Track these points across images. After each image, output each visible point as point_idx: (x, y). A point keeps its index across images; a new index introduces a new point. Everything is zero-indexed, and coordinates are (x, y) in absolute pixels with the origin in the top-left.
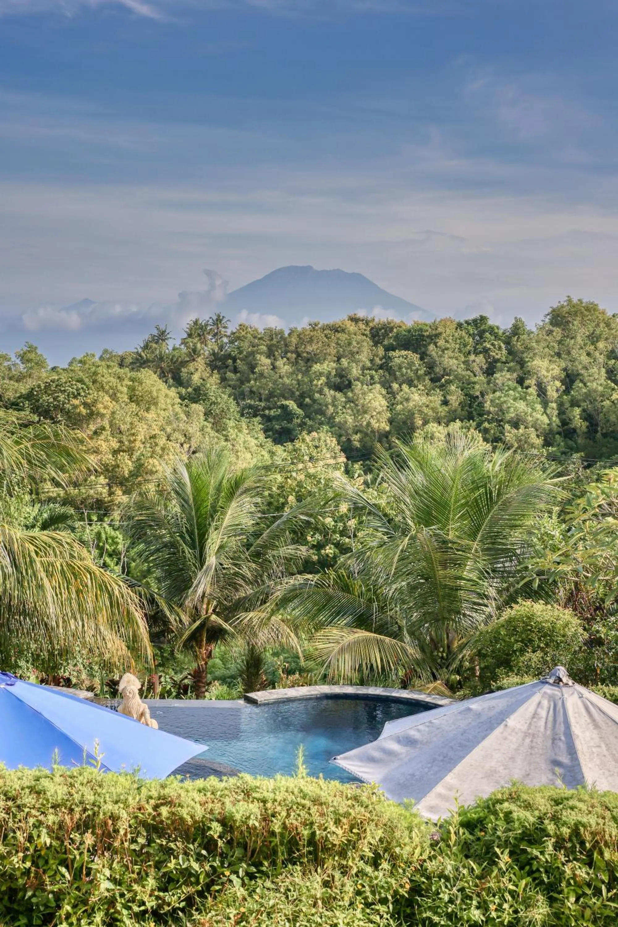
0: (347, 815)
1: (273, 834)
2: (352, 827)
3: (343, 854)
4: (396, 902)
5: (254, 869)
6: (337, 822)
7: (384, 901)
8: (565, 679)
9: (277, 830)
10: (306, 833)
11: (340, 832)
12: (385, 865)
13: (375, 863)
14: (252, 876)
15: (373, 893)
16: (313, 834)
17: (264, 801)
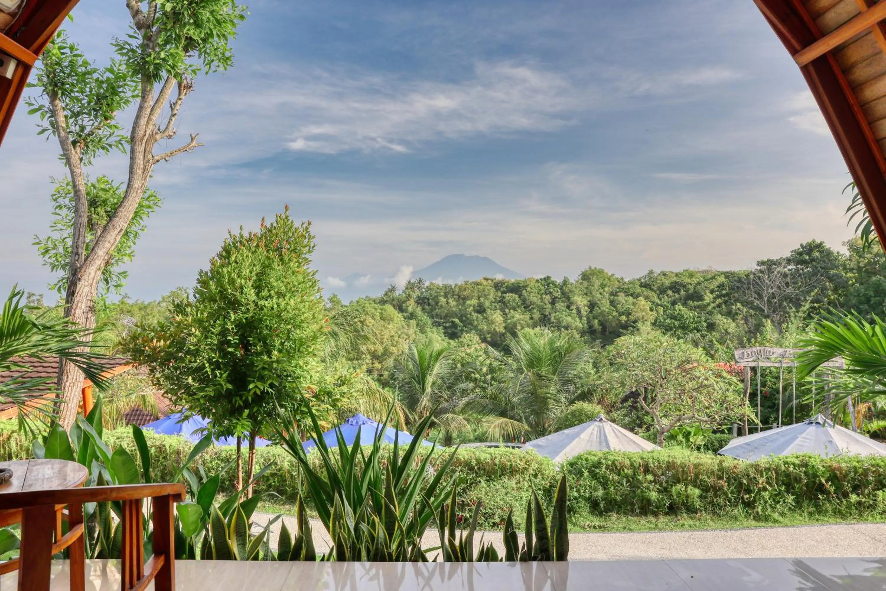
0: (524, 458)
1: (495, 465)
2: (526, 462)
3: (523, 473)
4: (544, 491)
5: (488, 478)
6: (521, 460)
7: (540, 489)
8: (604, 419)
9: (497, 463)
10: (509, 464)
11: (522, 464)
12: (540, 477)
13: (536, 476)
14: (488, 481)
15: (536, 486)
16: (511, 465)
17: (491, 454)
